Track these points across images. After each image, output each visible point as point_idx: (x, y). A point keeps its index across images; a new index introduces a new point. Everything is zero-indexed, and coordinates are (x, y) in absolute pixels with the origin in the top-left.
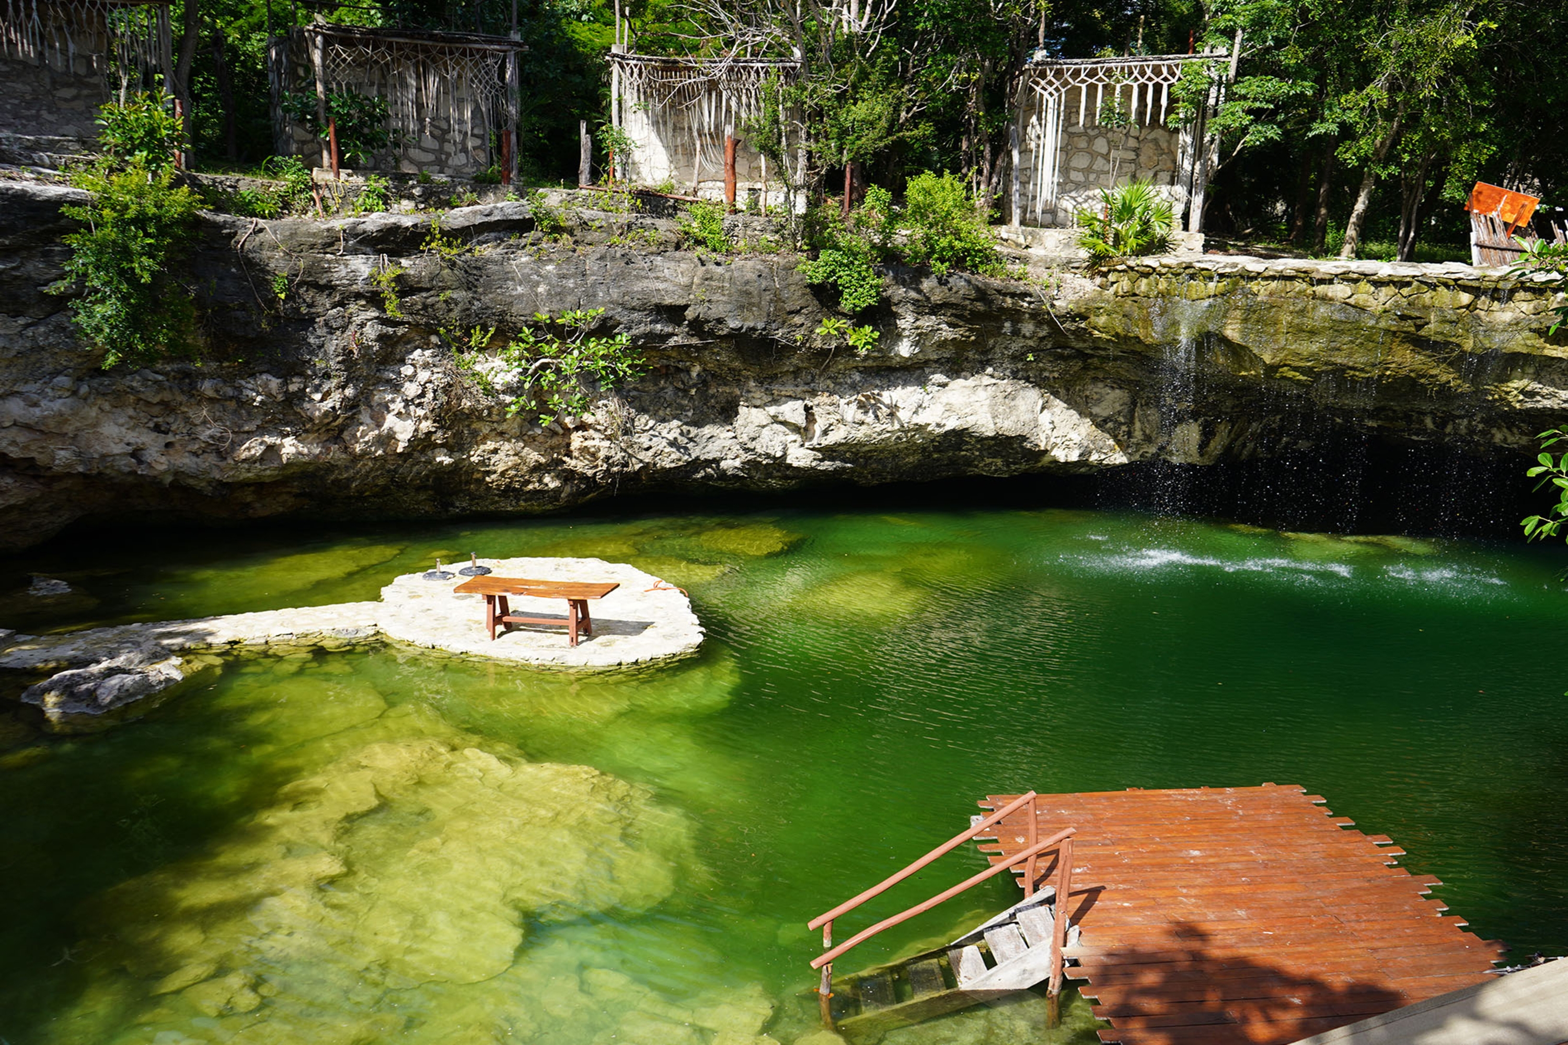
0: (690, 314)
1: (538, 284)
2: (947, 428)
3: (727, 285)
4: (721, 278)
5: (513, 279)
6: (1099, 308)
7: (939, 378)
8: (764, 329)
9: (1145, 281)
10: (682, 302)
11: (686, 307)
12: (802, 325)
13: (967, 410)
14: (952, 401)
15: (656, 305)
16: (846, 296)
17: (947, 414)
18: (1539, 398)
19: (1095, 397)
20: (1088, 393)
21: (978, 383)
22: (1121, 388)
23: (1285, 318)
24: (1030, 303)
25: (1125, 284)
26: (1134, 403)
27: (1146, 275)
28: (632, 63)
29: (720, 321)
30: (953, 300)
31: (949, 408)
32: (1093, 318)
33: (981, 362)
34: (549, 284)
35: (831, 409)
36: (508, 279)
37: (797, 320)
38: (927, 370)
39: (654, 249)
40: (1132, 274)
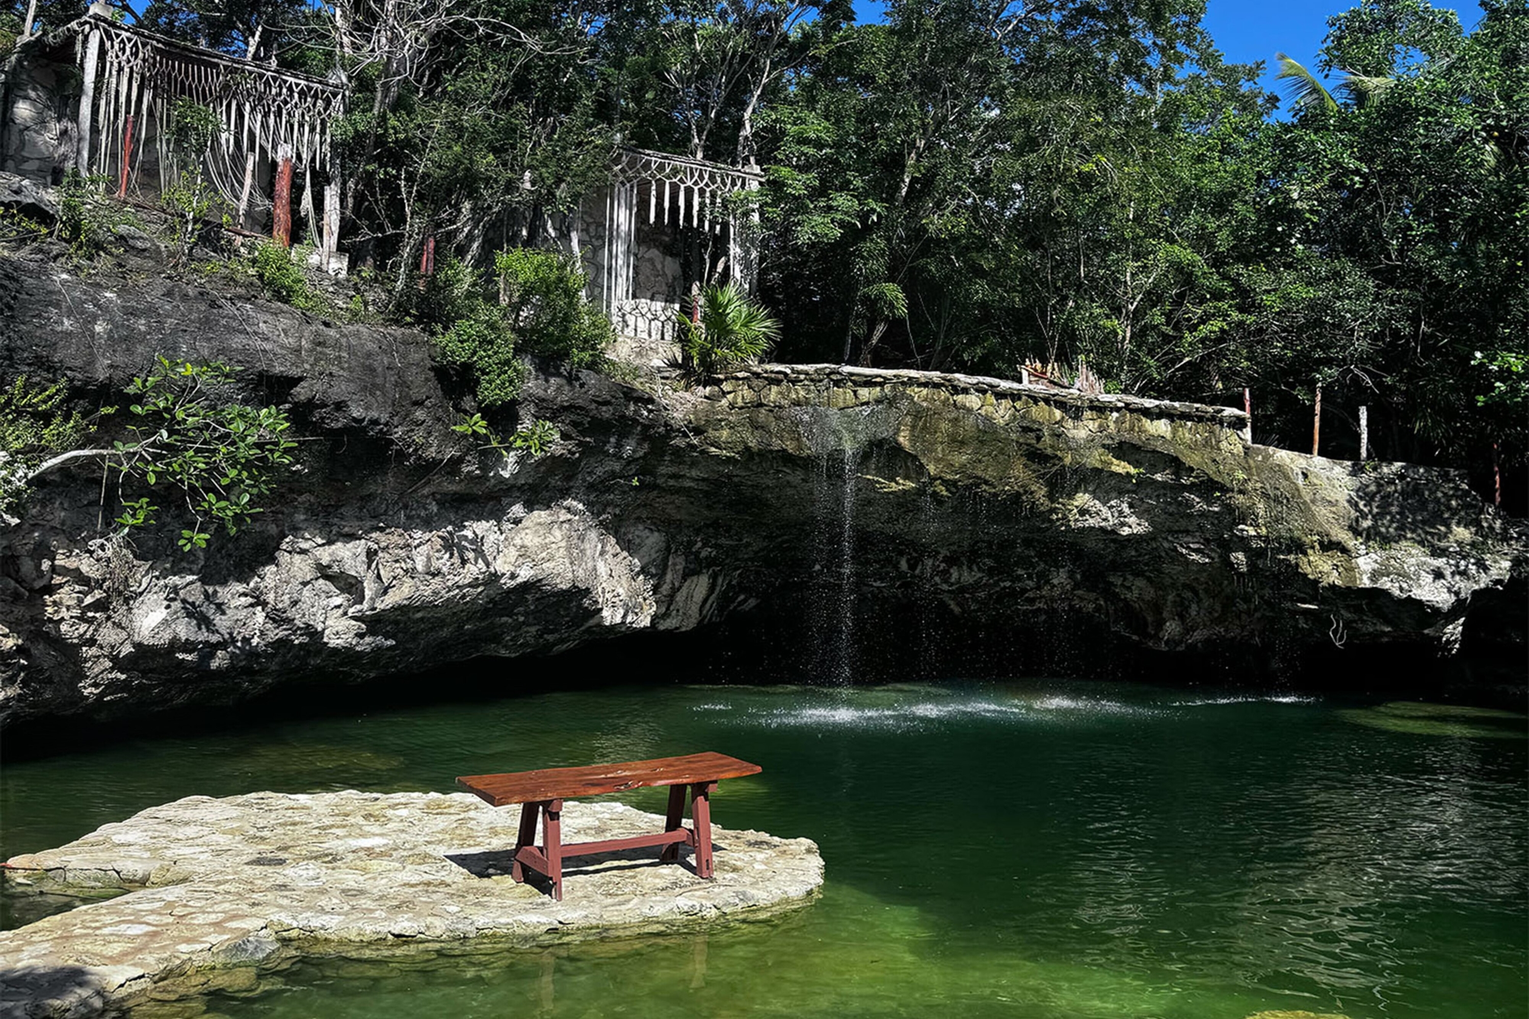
0: (301, 392)
1: (95, 318)
2: (519, 580)
3: (345, 354)
4: (337, 345)
5: (57, 305)
6: (720, 420)
7: (517, 510)
8: (386, 424)
9: (774, 389)
10: (295, 372)
11: (295, 381)
12: (424, 422)
13: (544, 554)
14: (527, 543)
15: (261, 375)
16: (485, 384)
17: (521, 560)
18: (1087, 517)
19: (637, 541)
20: (630, 536)
21: (554, 518)
22: (659, 531)
23: (944, 426)
24: (650, 411)
25: (745, 394)
26: (668, 549)
27: (778, 382)
28: (125, 34)
29: (340, 406)
30: (580, 402)
31: (524, 553)
32: (711, 433)
33: (561, 491)
34: (110, 321)
35: (403, 553)
36: (50, 303)
37: (420, 414)
38: (505, 501)
39: (241, 291)
40: (755, 382)
